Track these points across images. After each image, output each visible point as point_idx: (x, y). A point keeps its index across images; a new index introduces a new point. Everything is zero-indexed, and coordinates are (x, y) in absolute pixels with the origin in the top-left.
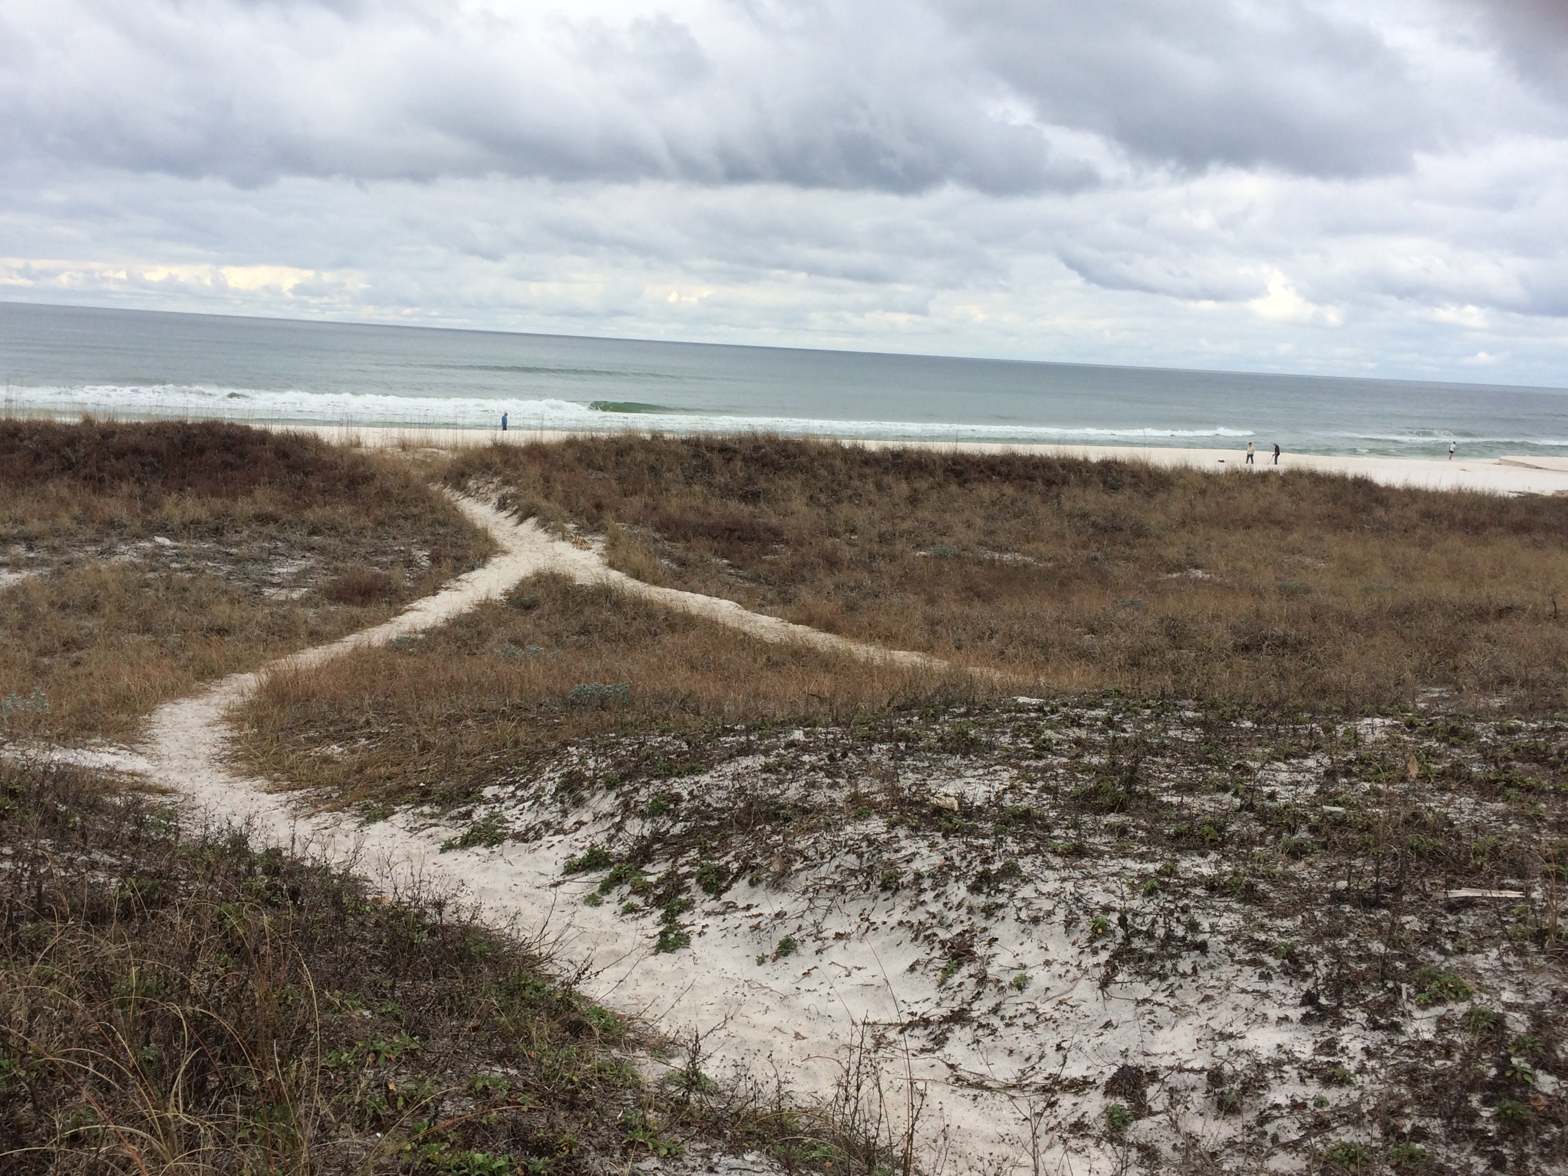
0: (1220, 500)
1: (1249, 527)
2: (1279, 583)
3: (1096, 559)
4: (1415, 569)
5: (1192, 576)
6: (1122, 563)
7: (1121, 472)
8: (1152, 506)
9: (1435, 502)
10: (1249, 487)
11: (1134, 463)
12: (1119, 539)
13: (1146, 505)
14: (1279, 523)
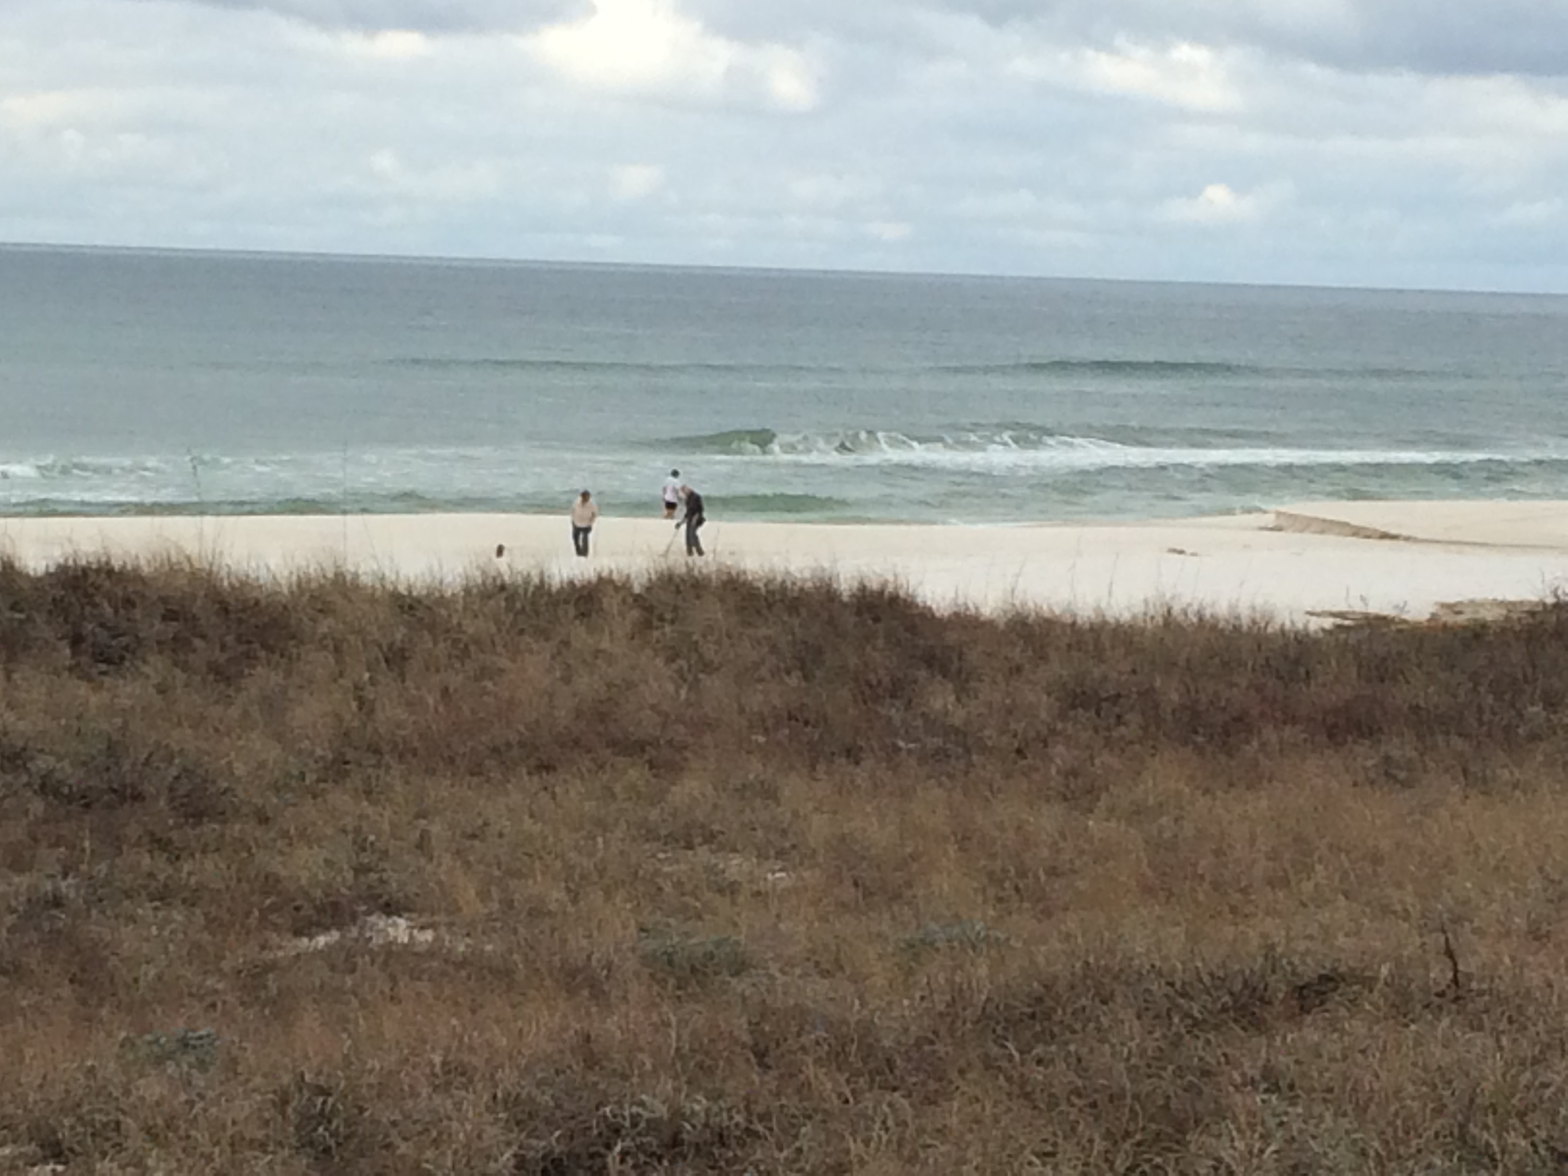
0: (455, 680)
1: (547, 767)
2: (651, 945)
3: (57, 902)
4: (1053, 872)
5: (377, 941)
6: (145, 910)
7: (129, 603)
8: (234, 712)
9: (1099, 656)
10: (544, 634)
11: (173, 571)
12: (133, 831)
13: (216, 711)
14: (641, 746)
